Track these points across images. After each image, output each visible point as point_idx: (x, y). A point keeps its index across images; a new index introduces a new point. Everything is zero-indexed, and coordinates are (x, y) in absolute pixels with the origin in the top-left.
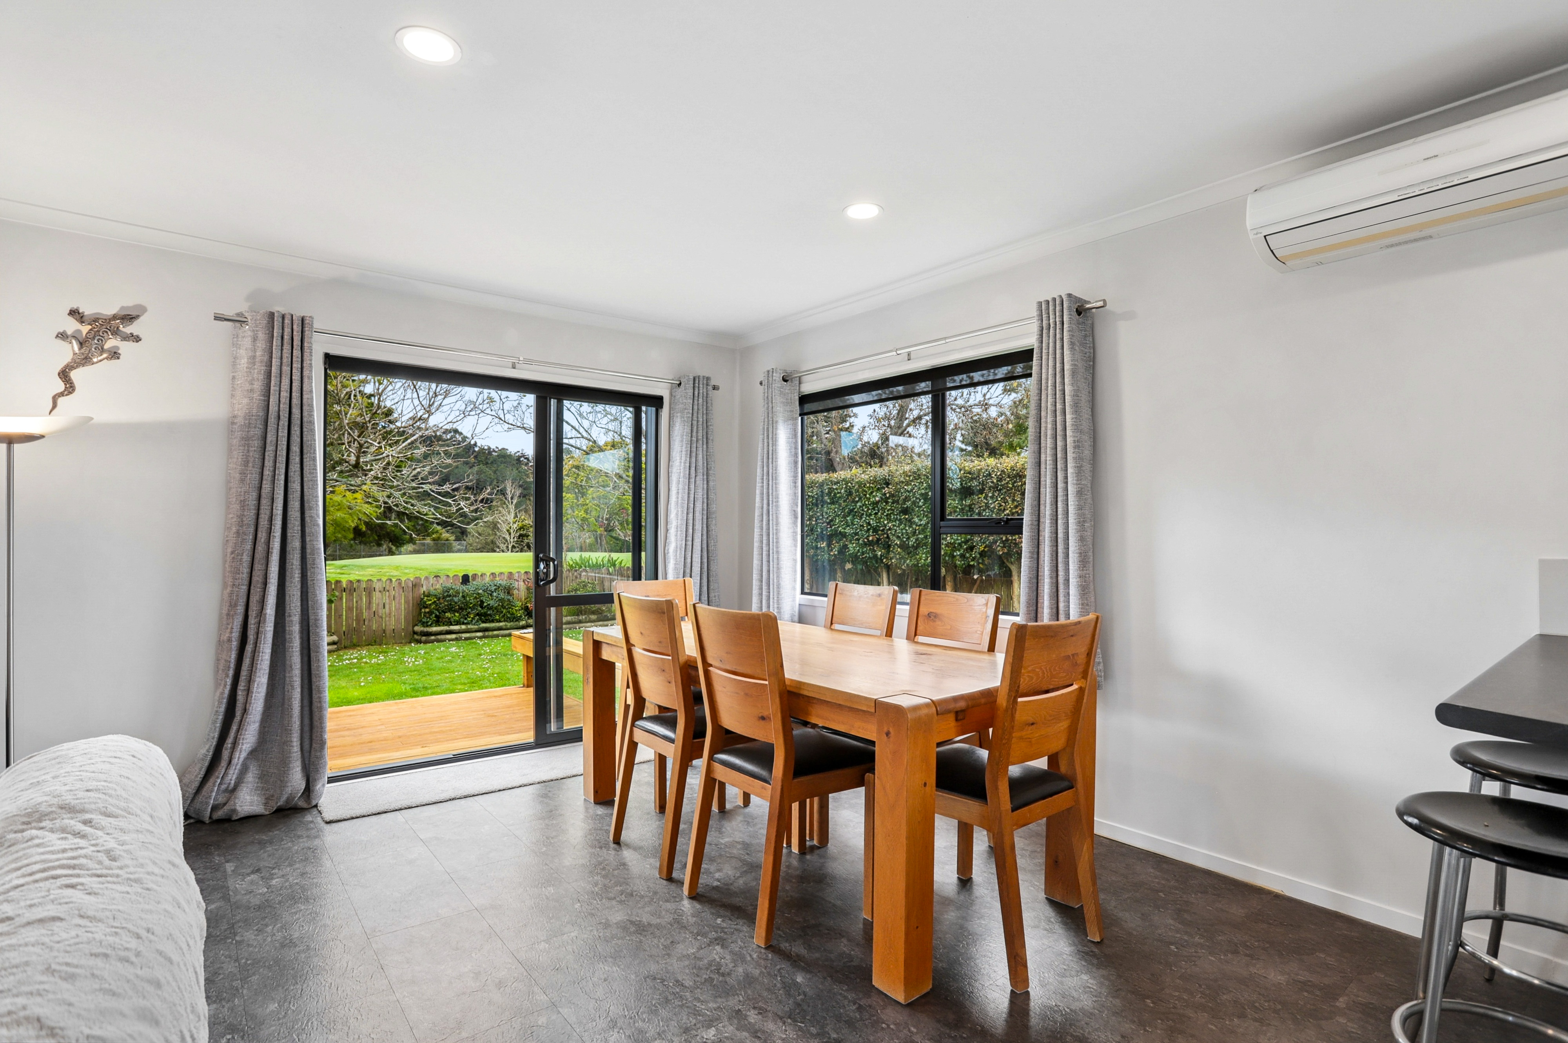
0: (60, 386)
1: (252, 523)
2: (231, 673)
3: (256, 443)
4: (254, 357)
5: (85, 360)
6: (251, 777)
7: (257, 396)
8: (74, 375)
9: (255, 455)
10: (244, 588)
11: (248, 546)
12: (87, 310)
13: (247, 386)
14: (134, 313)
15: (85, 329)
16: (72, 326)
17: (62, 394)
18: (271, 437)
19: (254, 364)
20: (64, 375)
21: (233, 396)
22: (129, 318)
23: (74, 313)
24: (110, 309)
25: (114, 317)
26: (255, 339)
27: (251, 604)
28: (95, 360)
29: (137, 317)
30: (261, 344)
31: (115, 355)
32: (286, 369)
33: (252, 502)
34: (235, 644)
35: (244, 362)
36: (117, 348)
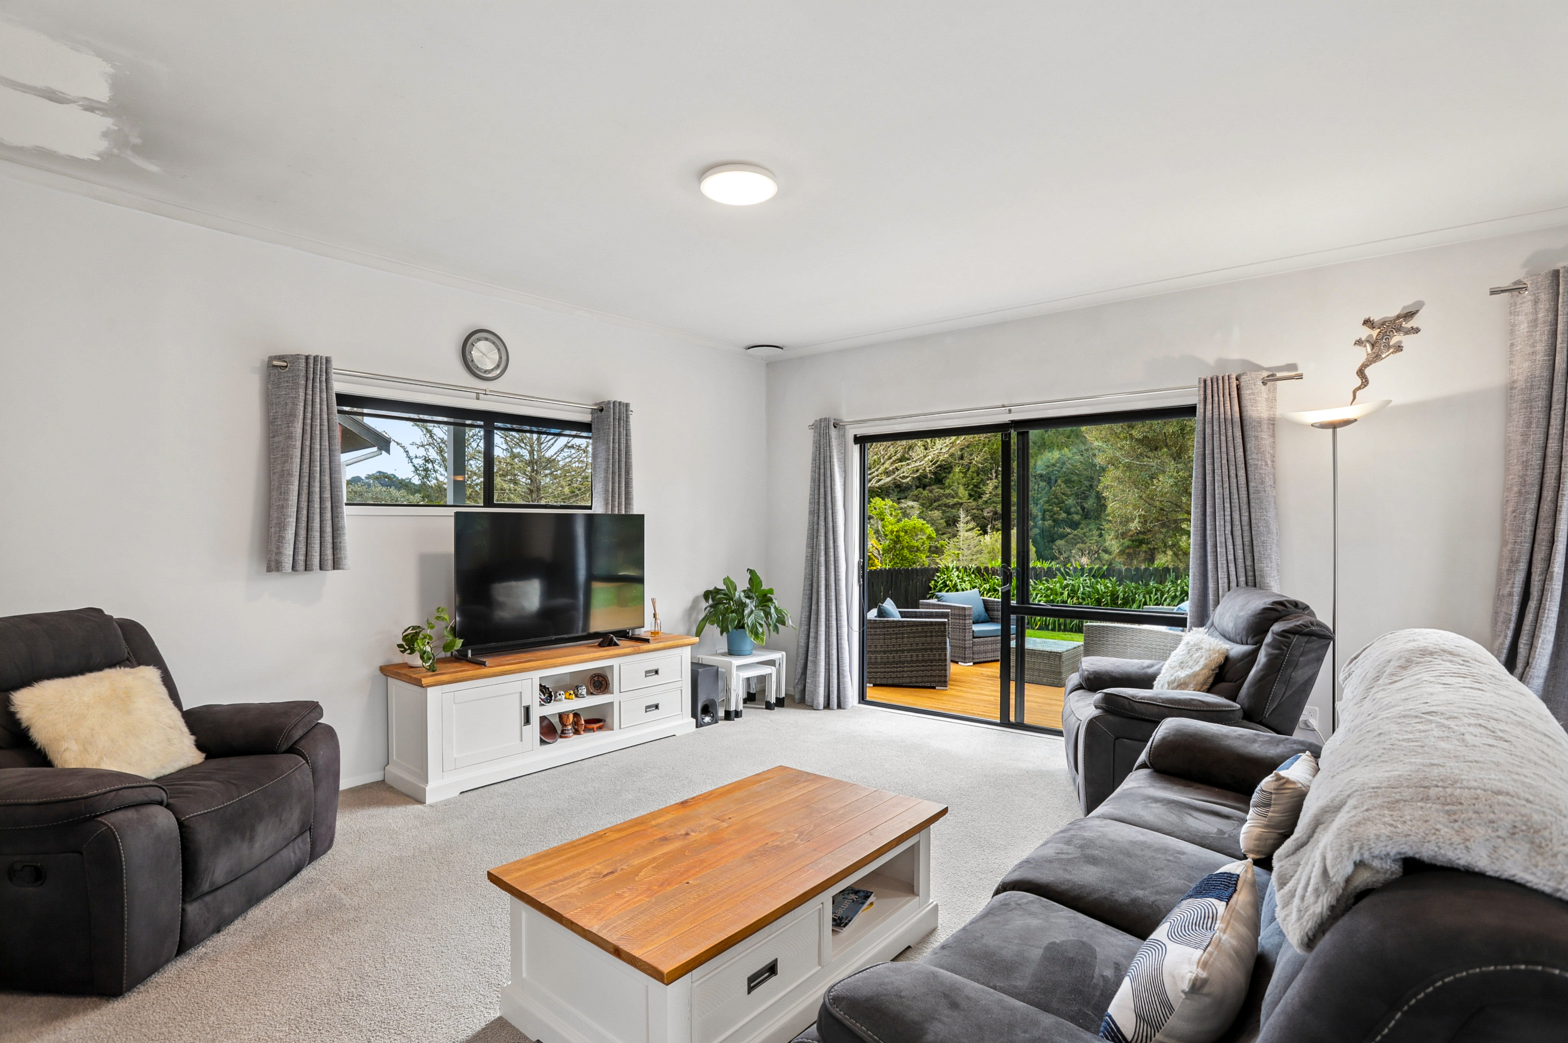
0: (1358, 382)
1: (1537, 482)
2: (1512, 626)
3: (1540, 404)
4: (1536, 320)
5: (1376, 358)
7: (1541, 357)
8: (1367, 371)
9: (1538, 415)
10: (1527, 546)
11: (1532, 505)
12: (1376, 317)
13: (1529, 350)
14: (1413, 310)
15: (1375, 333)
16: (1365, 333)
17: (1359, 388)
18: (1557, 395)
19: (1536, 326)
20: (1361, 373)
21: (1511, 362)
22: (1409, 315)
23: (1368, 322)
25: (1398, 317)
26: (1536, 302)
27: (1534, 561)
28: (1383, 356)
29: (1417, 311)
30: (1544, 305)
31: (1399, 348)
33: (1536, 461)
34: (1516, 599)
35: (1523, 328)
36: (1401, 342)
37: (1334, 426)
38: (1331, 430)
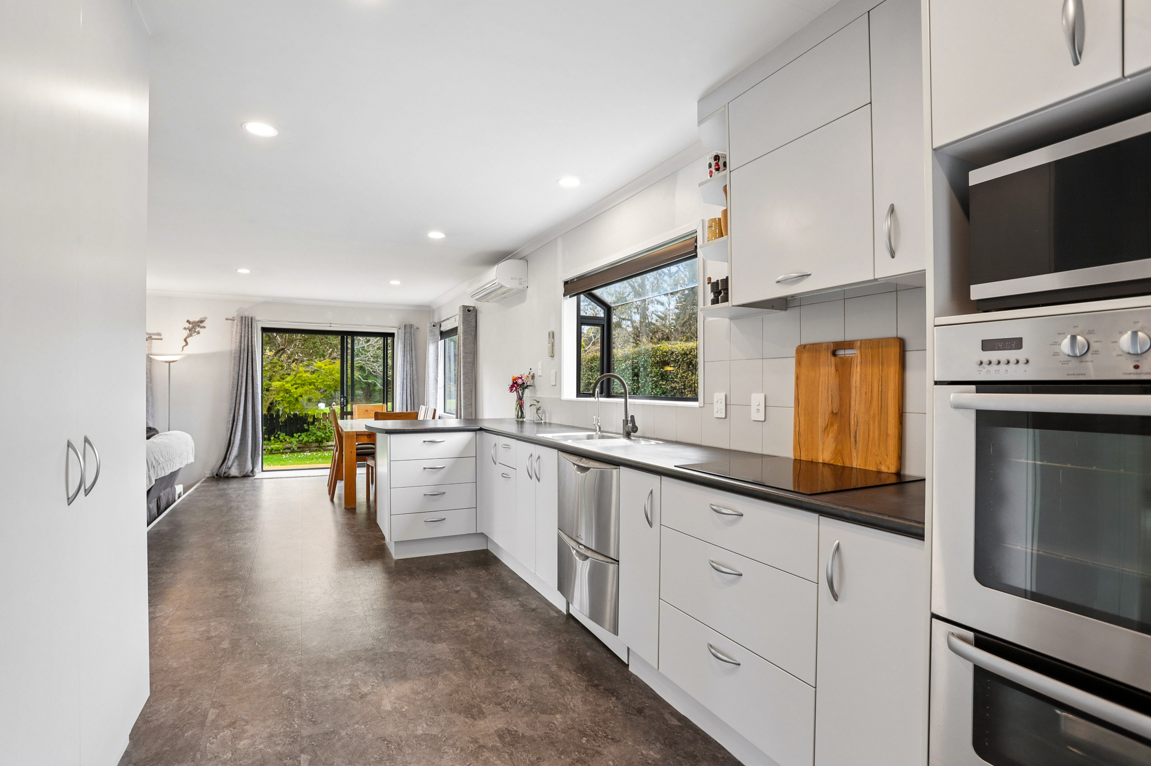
0: (184, 344)
1: (236, 384)
2: (230, 431)
3: (237, 359)
4: (236, 331)
5: (190, 335)
6: (235, 464)
7: (238, 344)
8: (188, 340)
9: (237, 362)
10: (234, 405)
11: (235, 391)
12: (191, 320)
13: (235, 341)
14: (203, 320)
15: (191, 326)
16: (187, 325)
17: (185, 346)
18: (242, 357)
19: (237, 333)
20: (185, 340)
21: (232, 344)
22: (202, 321)
23: (188, 321)
24: (197, 319)
25: (198, 322)
26: (237, 325)
28: (193, 335)
29: (204, 321)
30: (239, 327)
31: (198, 333)
32: (246, 334)
33: (236, 378)
34: (231, 422)
35: (234, 333)
36: (199, 331)
37: (169, 362)
38: (168, 364)
